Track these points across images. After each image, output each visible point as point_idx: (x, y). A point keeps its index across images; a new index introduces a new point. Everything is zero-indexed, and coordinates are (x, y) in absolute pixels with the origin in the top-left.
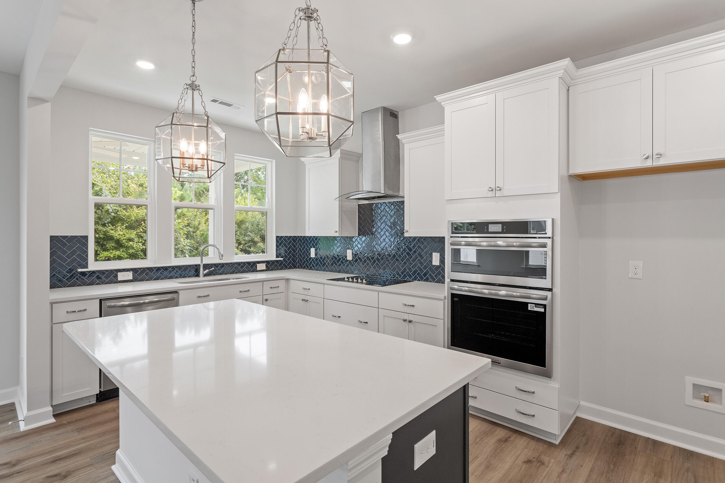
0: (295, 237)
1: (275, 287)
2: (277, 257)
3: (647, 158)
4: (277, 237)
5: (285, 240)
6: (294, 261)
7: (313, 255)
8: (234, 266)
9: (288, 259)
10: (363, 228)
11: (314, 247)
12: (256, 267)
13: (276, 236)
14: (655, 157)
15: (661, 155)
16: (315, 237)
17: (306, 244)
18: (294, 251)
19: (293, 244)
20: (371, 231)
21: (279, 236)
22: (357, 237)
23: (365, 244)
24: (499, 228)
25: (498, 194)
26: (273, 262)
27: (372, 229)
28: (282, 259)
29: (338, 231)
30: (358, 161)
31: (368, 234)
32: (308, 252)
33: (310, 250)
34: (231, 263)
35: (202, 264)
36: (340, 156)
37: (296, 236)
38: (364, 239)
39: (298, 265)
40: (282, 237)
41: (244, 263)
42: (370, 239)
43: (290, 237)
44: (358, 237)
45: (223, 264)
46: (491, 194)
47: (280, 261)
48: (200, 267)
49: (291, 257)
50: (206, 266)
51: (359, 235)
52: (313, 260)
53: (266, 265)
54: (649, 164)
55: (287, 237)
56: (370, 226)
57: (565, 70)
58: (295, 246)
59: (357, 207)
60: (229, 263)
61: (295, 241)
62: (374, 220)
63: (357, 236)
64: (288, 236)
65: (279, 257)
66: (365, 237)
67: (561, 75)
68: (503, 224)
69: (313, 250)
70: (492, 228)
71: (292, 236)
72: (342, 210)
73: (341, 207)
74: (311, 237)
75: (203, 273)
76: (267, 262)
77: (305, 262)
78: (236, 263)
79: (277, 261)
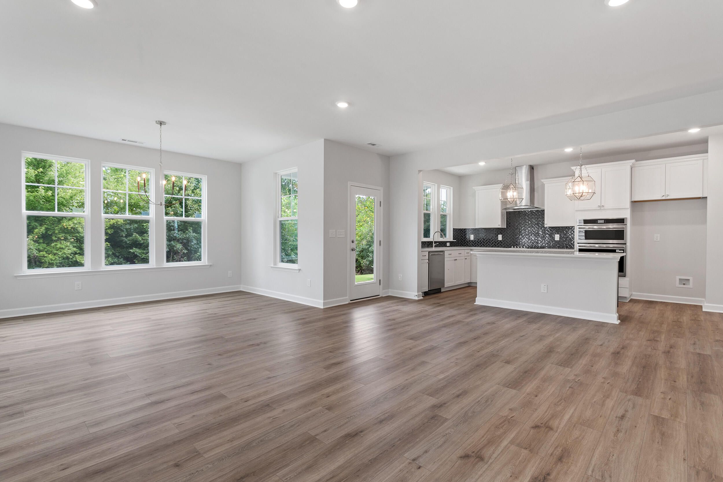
3: (663, 196)
12: (447, 244)
14: (666, 196)
15: (668, 195)
24: (603, 221)
25: (602, 208)
29: (500, 224)
35: (434, 241)
46: (598, 208)
53: (450, 244)
54: (664, 198)
57: (632, 163)
67: (631, 165)
68: (605, 220)
70: (599, 222)
75: (434, 245)
76: (450, 242)
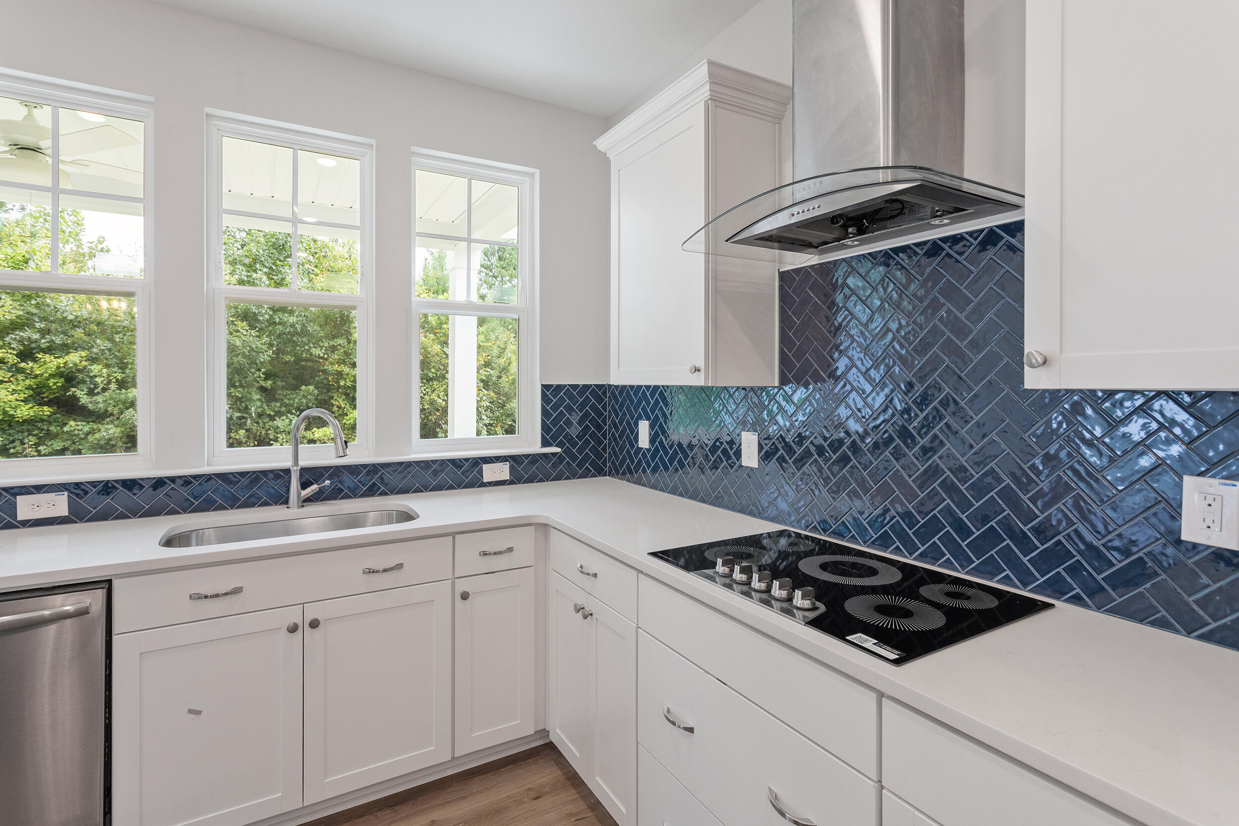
0: (600, 387)
1: (500, 553)
2: (545, 443)
4: (545, 387)
5: (571, 397)
6: (599, 455)
7: (644, 442)
8: (410, 473)
9: (580, 451)
10: (799, 355)
11: (648, 419)
12: (481, 472)
13: (542, 385)
16: (650, 387)
17: (628, 408)
18: (599, 428)
19: (593, 407)
20: (828, 367)
21: (552, 386)
22: (775, 387)
23: (804, 415)
26: (533, 459)
27: (831, 357)
28: (558, 450)
29: (702, 367)
30: (778, 119)
31: (817, 378)
32: (632, 432)
33: (637, 425)
34: (401, 464)
35: (295, 468)
36: (711, 90)
37: (603, 385)
38: (800, 394)
39: (608, 465)
40: (559, 387)
41: (443, 463)
42: (825, 398)
43: (586, 387)
44: (780, 388)
45: (374, 465)
47: (554, 454)
48: (290, 477)
49: (587, 442)
50: (310, 475)
51: (784, 381)
52: (644, 455)
53: (512, 469)
55: (575, 387)
56: (824, 349)
58: (600, 414)
59: (774, 281)
60: (393, 463)
61: (600, 400)
62: (840, 325)
63: (777, 384)
64: (578, 386)
65: (550, 445)
66: (806, 388)
69: (644, 428)
71: (591, 386)
72: (716, 290)
73: (716, 280)
74: (640, 387)
75: (299, 494)
76: (514, 460)
77: (624, 459)
78: (418, 463)
79: (545, 455)
